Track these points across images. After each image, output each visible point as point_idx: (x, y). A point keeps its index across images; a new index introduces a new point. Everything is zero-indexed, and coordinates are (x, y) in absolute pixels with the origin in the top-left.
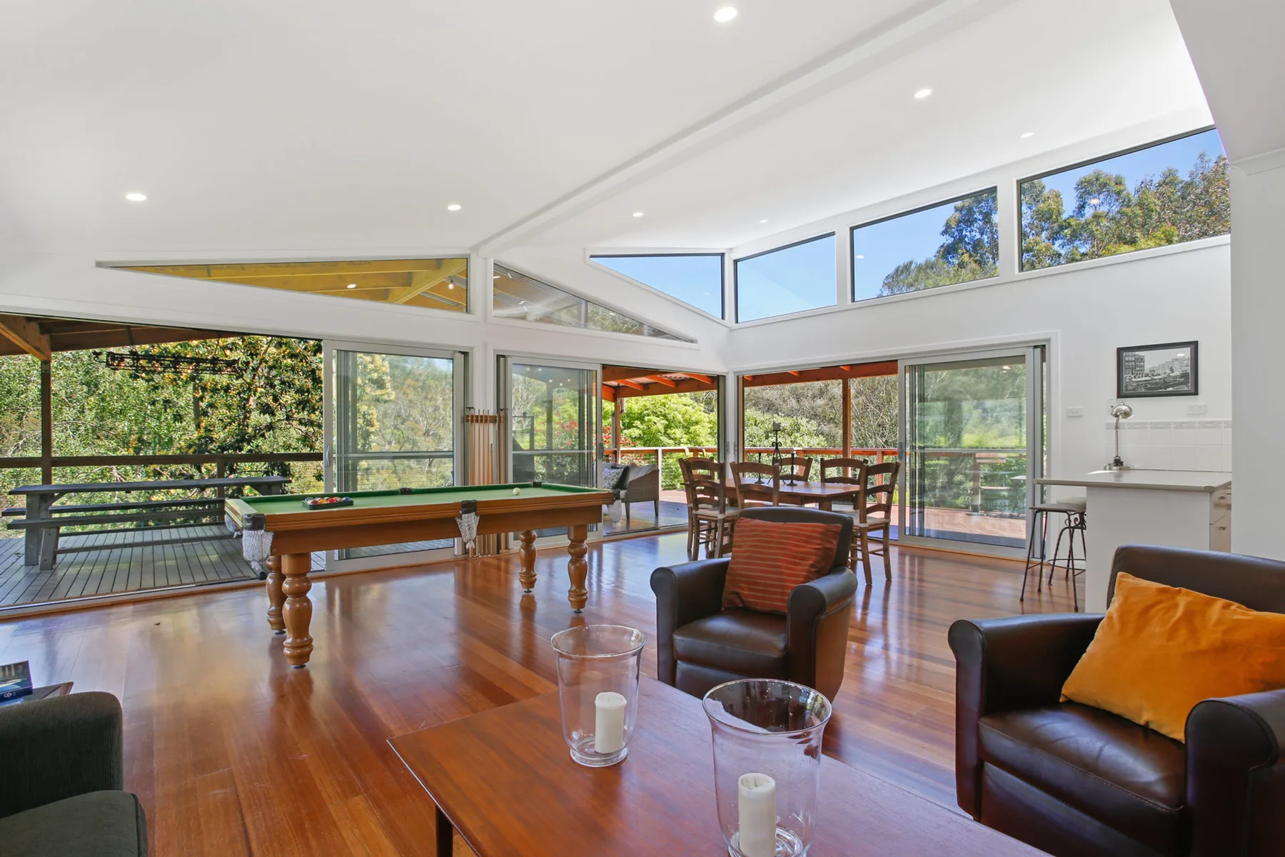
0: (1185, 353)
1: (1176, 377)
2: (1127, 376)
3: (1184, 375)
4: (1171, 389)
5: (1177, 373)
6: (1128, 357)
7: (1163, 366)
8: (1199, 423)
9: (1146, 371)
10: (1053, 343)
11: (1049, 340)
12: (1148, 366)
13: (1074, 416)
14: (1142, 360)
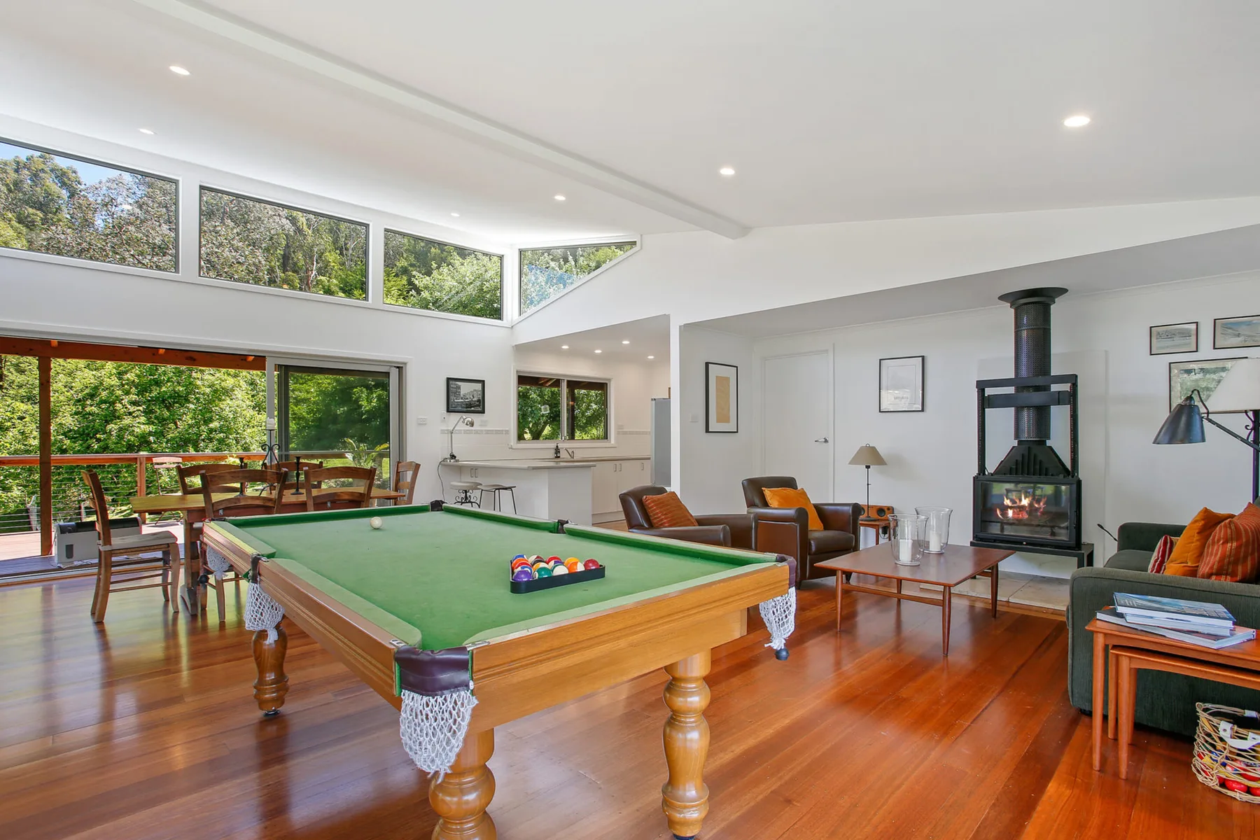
0: (479, 386)
1: (475, 401)
2: (452, 398)
3: (479, 401)
4: (473, 409)
5: (475, 399)
6: (452, 384)
7: (469, 393)
8: (485, 430)
9: (462, 396)
10: (408, 366)
11: (405, 364)
12: (462, 392)
13: (422, 423)
14: (459, 387)
